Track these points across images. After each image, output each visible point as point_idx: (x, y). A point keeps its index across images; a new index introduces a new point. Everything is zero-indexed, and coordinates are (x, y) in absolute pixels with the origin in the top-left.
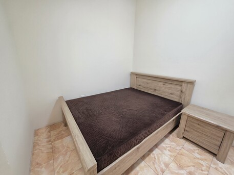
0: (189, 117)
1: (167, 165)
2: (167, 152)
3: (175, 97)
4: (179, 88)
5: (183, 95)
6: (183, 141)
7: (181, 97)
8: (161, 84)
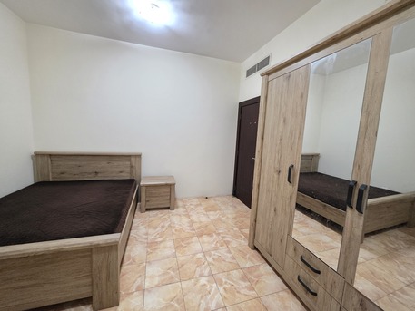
0: (147, 186)
1: (147, 234)
2: (141, 227)
3: (126, 175)
4: (128, 163)
5: (134, 170)
6: (147, 213)
7: (131, 173)
8: (104, 164)
